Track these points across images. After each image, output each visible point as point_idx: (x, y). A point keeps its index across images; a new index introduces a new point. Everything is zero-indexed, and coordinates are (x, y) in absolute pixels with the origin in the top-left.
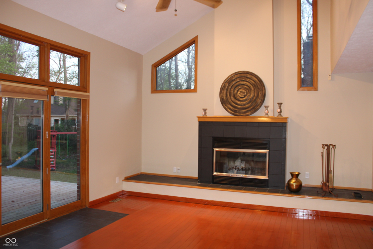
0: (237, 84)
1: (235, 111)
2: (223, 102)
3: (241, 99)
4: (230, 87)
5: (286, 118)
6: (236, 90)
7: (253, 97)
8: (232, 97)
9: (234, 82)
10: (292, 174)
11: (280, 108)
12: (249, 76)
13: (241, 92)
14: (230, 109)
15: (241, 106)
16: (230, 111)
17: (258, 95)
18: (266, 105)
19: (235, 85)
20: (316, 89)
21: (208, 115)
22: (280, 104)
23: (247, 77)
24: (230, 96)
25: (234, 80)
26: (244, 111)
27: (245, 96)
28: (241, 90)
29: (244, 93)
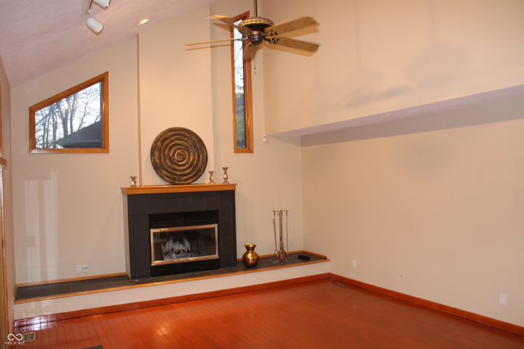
0: (173, 143)
1: (174, 179)
2: (157, 167)
3: (180, 163)
4: (164, 147)
5: (235, 185)
6: (172, 152)
7: (194, 160)
8: (168, 161)
9: (168, 141)
10: (248, 248)
11: (225, 173)
12: (187, 134)
13: (178, 154)
14: (167, 176)
15: (180, 171)
16: (167, 179)
17: (199, 157)
18: (211, 170)
19: (170, 145)
20: (251, 151)
21: (138, 185)
22: (225, 169)
23: (184, 136)
24: (165, 159)
25: (167, 139)
26: (185, 177)
27: (184, 159)
28: (178, 151)
29: (183, 155)
